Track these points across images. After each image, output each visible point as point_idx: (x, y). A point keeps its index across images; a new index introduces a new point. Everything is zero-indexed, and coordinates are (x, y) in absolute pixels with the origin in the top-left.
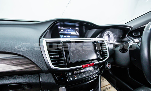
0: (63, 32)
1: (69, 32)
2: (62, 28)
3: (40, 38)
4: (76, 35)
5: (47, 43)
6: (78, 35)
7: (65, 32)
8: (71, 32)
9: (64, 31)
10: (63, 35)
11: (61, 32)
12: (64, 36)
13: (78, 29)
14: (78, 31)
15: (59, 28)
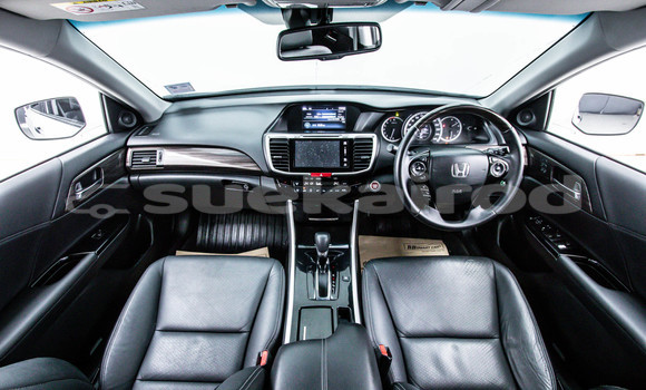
0: (311, 117)
1: (323, 117)
2: (310, 109)
3: (266, 132)
4: (339, 123)
5: (271, 140)
6: (344, 122)
7: (316, 117)
8: (329, 116)
9: (314, 114)
10: (311, 123)
11: (307, 117)
13: (344, 108)
14: (343, 114)
15: (304, 109)
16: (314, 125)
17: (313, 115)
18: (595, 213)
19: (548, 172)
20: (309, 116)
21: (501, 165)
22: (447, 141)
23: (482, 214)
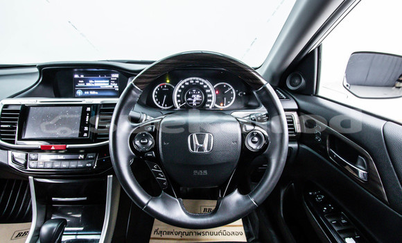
0: (83, 85)
1: (96, 85)
2: (82, 76)
4: (113, 90)
6: (118, 89)
7: (88, 85)
8: (103, 84)
9: (86, 81)
10: (84, 91)
11: (79, 85)
12: (86, 93)
13: (117, 76)
14: (116, 81)
15: (76, 76)
16: (87, 93)
17: (85, 83)
18: (391, 204)
19: (324, 140)
20: (81, 84)
21: (258, 135)
22: (221, 107)
23: (238, 203)
